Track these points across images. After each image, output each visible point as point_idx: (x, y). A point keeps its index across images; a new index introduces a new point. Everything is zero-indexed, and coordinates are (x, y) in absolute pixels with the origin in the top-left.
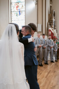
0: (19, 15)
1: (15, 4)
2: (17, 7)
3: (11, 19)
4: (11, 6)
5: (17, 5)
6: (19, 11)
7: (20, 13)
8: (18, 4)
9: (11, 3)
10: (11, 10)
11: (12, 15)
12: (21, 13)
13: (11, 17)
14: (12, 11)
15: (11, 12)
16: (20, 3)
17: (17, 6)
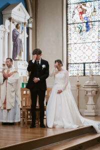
0: (87, 31)
1: (76, 6)
2: (81, 13)
3: (67, 41)
4: (67, 12)
5: (81, 7)
6: (87, 23)
7: (88, 27)
8: (85, 5)
9: (67, 4)
10: (67, 20)
11: (69, 32)
12: (91, 26)
13: (67, 37)
14: (69, 22)
15: (67, 24)
16: (88, 4)
17: (81, 10)
